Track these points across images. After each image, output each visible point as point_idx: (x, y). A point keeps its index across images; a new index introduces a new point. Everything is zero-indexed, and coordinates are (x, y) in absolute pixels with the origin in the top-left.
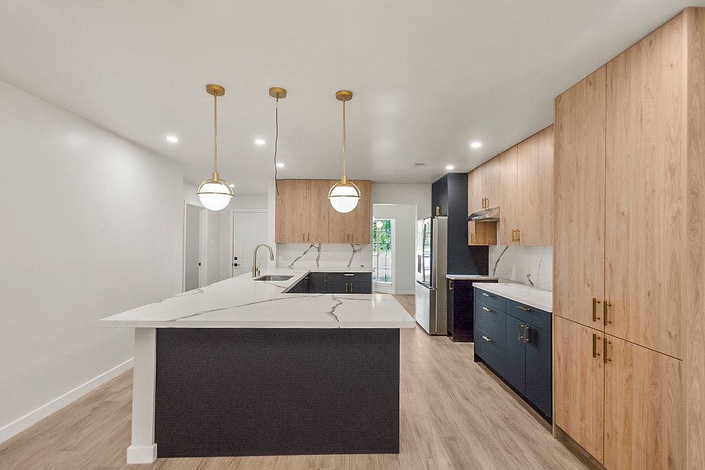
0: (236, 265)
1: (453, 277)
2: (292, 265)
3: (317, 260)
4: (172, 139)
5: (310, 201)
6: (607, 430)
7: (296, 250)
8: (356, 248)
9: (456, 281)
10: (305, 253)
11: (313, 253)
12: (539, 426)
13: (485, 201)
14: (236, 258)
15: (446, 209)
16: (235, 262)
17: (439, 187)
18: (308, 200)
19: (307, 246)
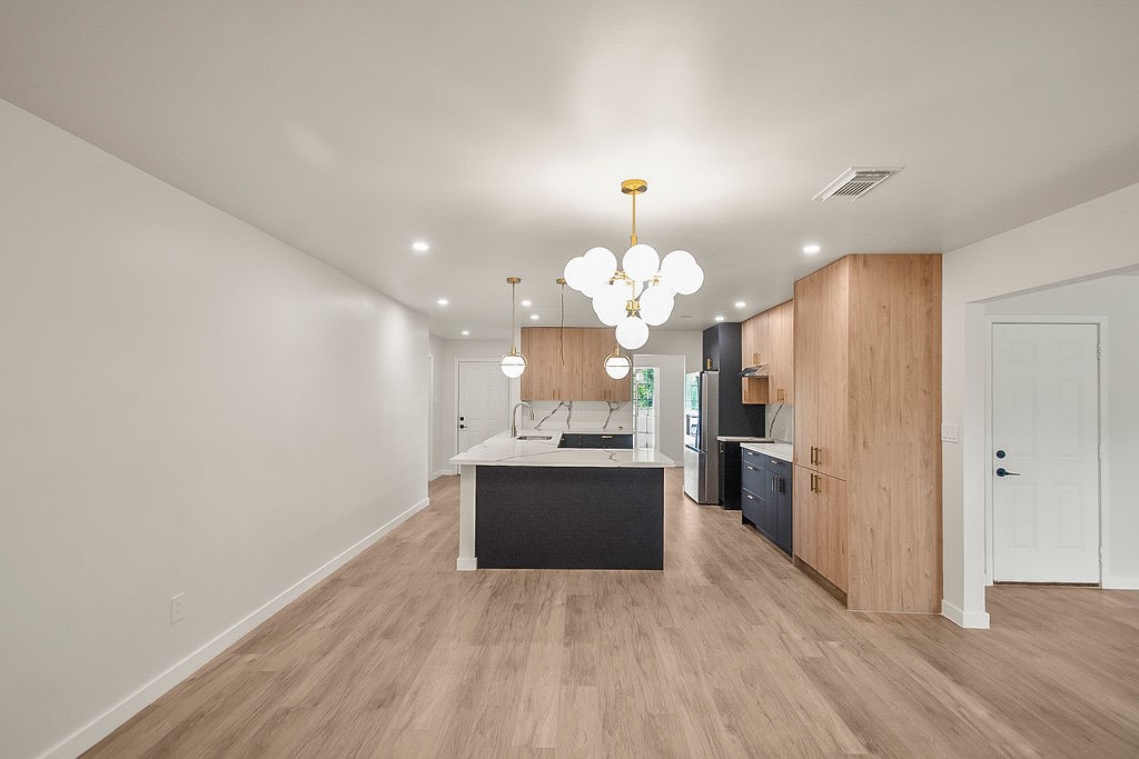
0: (462, 427)
1: (724, 439)
2: (539, 426)
3: (568, 421)
4: (443, 302)
5: (562, 351)
6: (820, 544)
7: (543, 408)
8: (614, 406)
9: (727, 443)
10: (554, 412)
11: (564, 412)
12: (782, 559)
13: (756, 355)
14: (462, 419)
15: (717, 364)
16: (461, 423)
17: (710, 335)
19: (556, 404)
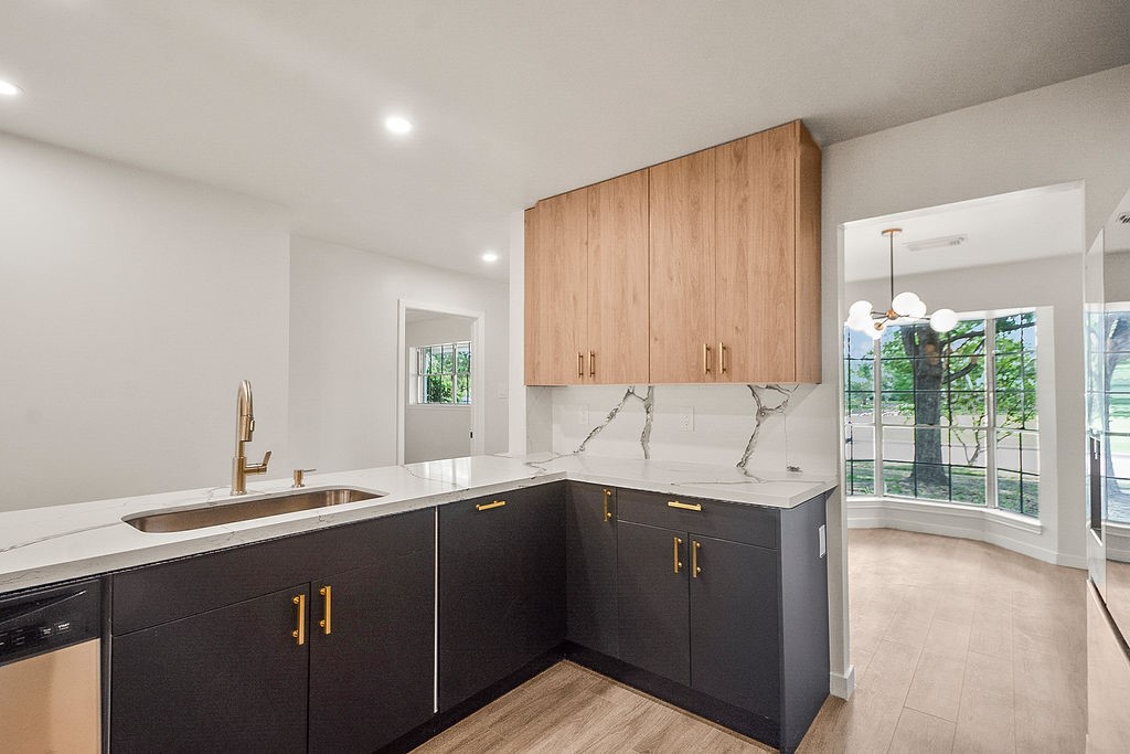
2: (582, 449)
3: (645, 437)
5: (597, 253)
7: (588, 404)
8: (770, 399)
10: (612, 416)
11: (634, 416)
18: (592, 248)
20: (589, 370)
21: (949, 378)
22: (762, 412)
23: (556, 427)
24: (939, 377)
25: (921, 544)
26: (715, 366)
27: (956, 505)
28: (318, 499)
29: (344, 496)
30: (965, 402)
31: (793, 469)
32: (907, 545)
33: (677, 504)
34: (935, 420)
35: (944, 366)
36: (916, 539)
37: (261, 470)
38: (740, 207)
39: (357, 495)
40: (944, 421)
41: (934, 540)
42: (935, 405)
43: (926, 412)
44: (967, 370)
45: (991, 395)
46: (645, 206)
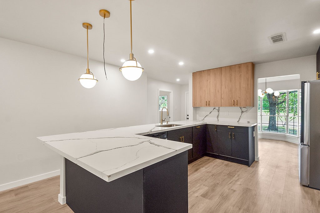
0: (188, 119)
2: (204, 119)
3: (218, 117)
5: (210, 82)
7: (205, 111)
8: (244, 109)
10: (210, 113)
11: (215, 113)
16: (188, 117)
18: (209, 81)
19: (211, 109)
20: (208, 104)
21: (278, 104)
22: (242, 112)
23: (197, 115)
24: (276, 104)
25: (271, 141)
26: (235, 104)
27: (279, 133)
28: (171, 126)
29: (175, 125)
30: (283, 110)
31: (248, 122)
32: (268, 142)
33: (229, 127)
34: (275, 114)
35: (277, 101)
36: (270, 140)
37: (164, 121)
38: (240, 76)
39: (176, 125)
40: (277, 115)
41: (274, 141)
42: (275, 111)
43: (272, 112)
44: (283, 102)
45: (288, 108)
46: (220, 75)
